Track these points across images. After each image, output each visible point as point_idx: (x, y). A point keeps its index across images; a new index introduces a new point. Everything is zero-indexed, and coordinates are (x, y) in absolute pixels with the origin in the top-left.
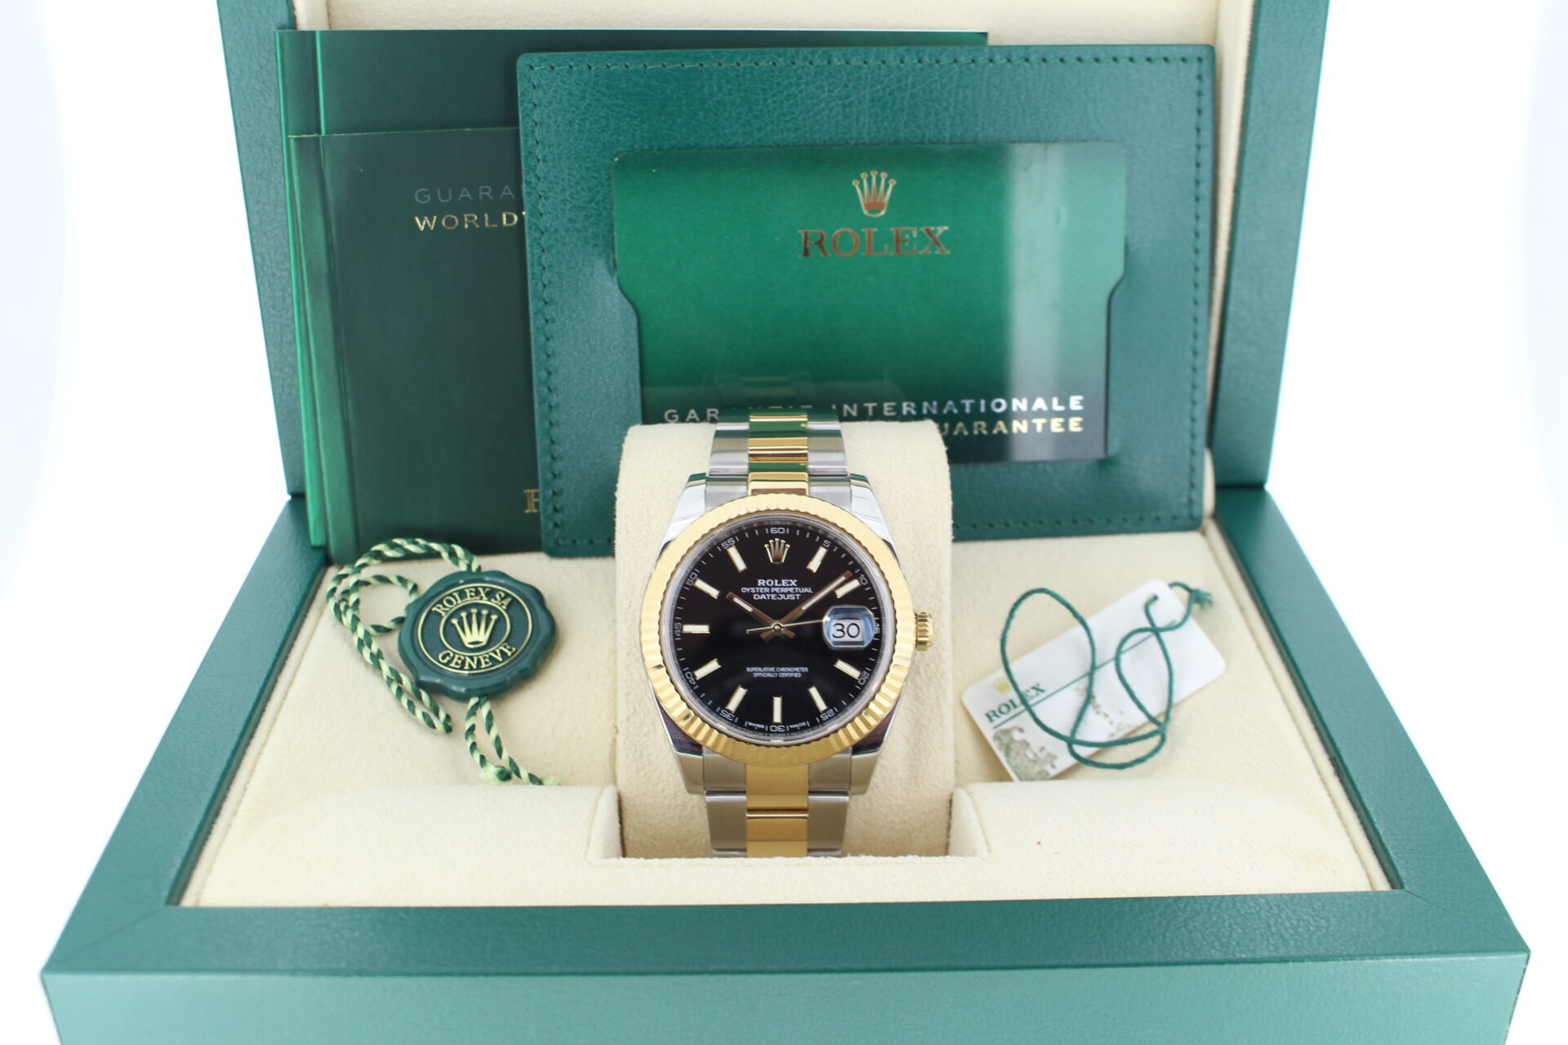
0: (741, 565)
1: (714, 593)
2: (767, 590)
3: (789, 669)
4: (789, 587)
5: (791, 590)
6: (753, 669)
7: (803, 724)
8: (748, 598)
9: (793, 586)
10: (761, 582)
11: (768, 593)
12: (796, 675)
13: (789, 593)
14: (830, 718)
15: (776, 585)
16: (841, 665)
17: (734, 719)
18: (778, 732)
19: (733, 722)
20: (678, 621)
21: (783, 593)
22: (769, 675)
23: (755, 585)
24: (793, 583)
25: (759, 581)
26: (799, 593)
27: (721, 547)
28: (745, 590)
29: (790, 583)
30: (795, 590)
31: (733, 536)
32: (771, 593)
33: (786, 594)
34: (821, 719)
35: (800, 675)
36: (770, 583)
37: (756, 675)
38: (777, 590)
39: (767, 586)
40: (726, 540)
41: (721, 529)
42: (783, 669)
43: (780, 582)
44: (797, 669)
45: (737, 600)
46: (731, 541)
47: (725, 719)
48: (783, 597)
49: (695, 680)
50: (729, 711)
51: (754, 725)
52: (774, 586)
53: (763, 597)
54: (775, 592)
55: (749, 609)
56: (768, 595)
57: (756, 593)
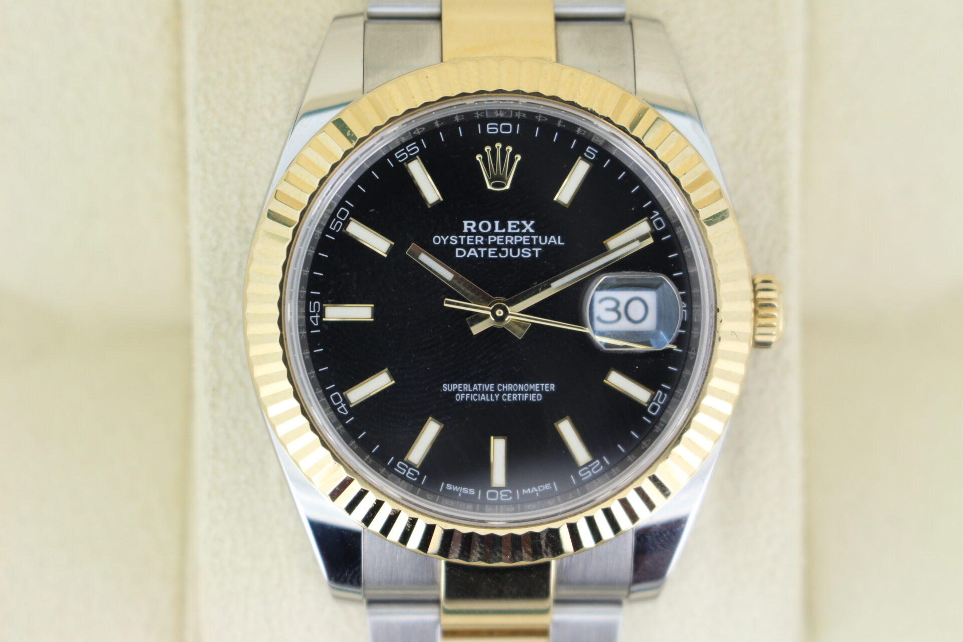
0: (431, 193)
1: (379, 244)
2: (480, 240)
3: (521, 387)
4: (522, 234)
5: (524, 239)
6: (454, 386)
7: (547, 487)
8: (444, 255)
9: (528, 233)
10: (468, 225)
11: (482, 246)
12: (532, 397)
13: (520, 245)
14: (595, 477)
15: (497, 230)
16: (616, 380)
17: (420, 478)
18: (499, 503)
19: (417, 484)
20: (315, 298)
21: (509, 246)
22: (484, 397)
23: (459, 231)
24: (528, 227)
25: (465, 223)
26: (538, 245)
27: (395, 160)
28: (438, 240)
29: (522, 227)
30: (531, 240)
31: (416, 139)
32: (486, 245)
33: (515, 248)
34: (579, 478)
35: (540, 397)
36: (485, 226)
37: (460, 397)
38: (498, 239)
39: (478, 233)
40: (404, 146)
41: (395, 127)
42: (509, 387)
43: (503, 225)
44: (535, 387)
45: (425, 259)
46: (413, 148)
47: (403, 478)
48: (509, 252)
49: (348, 406)
50: (411, 465)
51: (456, 488)
52: (492, 232)
53: (473, 252)
54: (494, 244)
55: (447, 273)
56: (482, 250)
57: (459, 245)
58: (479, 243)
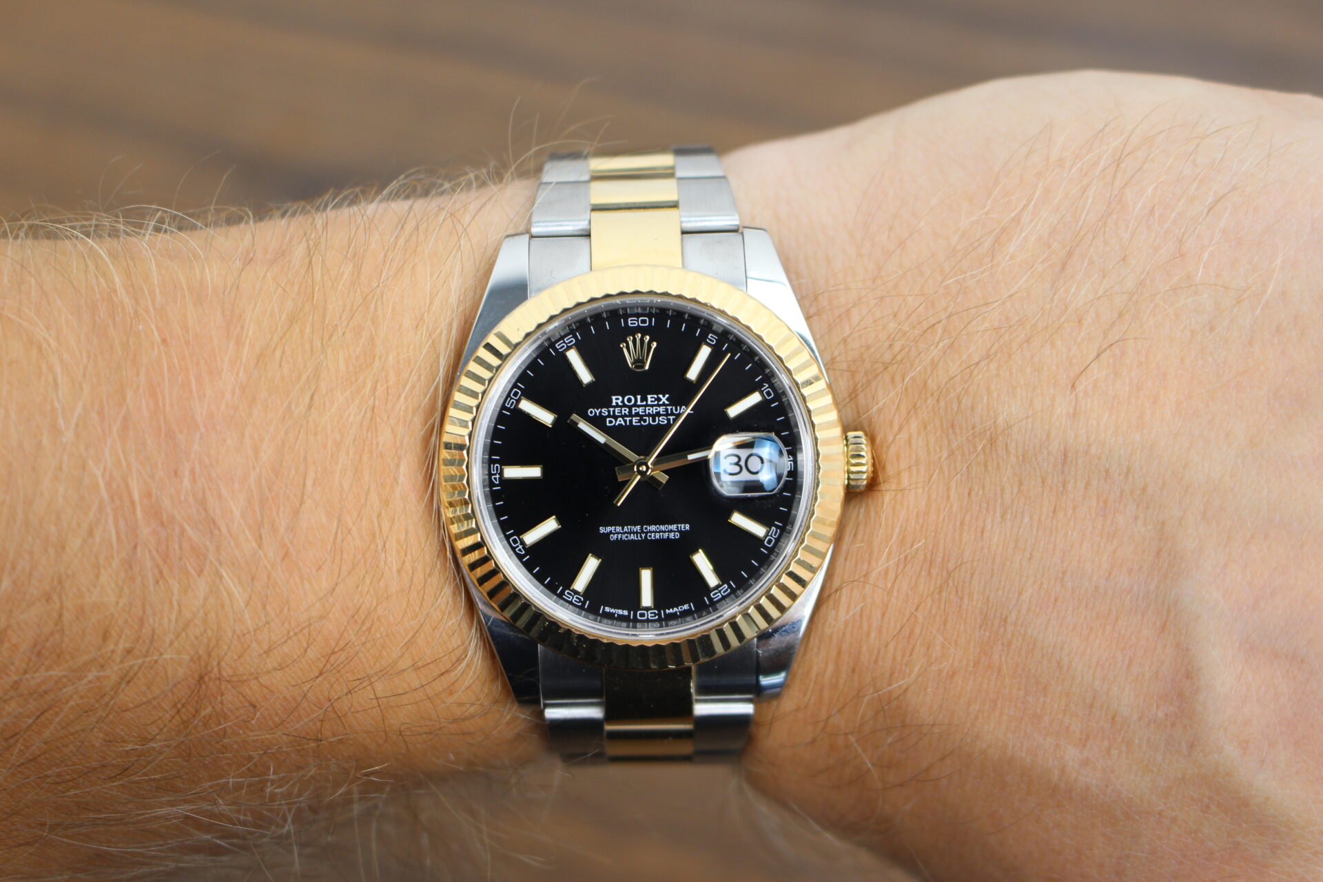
0: (585, 376)
1: (546, 417)
2: (625, 411)
3: (662, 528)
4: (659, 405)
5: (661, 409)
6: (609, 529)
7: (686, 607)
8: (598, 423)
9: (664, 404)
10: (616, 400)
11: (627, 416)
12: (672, 536)
13: (658, 414)
14: (724, 598)
15: (639, 403)
16: (738, 519)
17: (584, 603)
18: (648, 621)
19: (582, 608)
20: (494, 462)
21: (649, 415)
22: (632, 537)
23: (608, 404)
24: (664, 399)
25: (614, 398)
26: (672, 414)
27: (556, 350)
28: (592, 412)
29: (659, 399)
30: (667, 410)
31: (572, 332)
32: (630, 415)
33: (654, 416)
34: (710, 599)
35: (678, 536)
36: (629, 400)
37: (613, 537)
38: (640, 410)
39: (624, 405)
40: (562, 338)
41: (556, 324)
42: (653, 528)
43: (644, 399)
44: (674, 527)
45: (584, 426)
46: (570, 340)
47: (571, 603)
48: (649, 420)
49: (524, 548)
50: (576, 592)
51: (613, 611)
52: (635, 405)
53: (620, 421)
54: (637, 414)
55: (601, 438)
56: (628, 419)
57: (609, 416)
58: (625, 413)
